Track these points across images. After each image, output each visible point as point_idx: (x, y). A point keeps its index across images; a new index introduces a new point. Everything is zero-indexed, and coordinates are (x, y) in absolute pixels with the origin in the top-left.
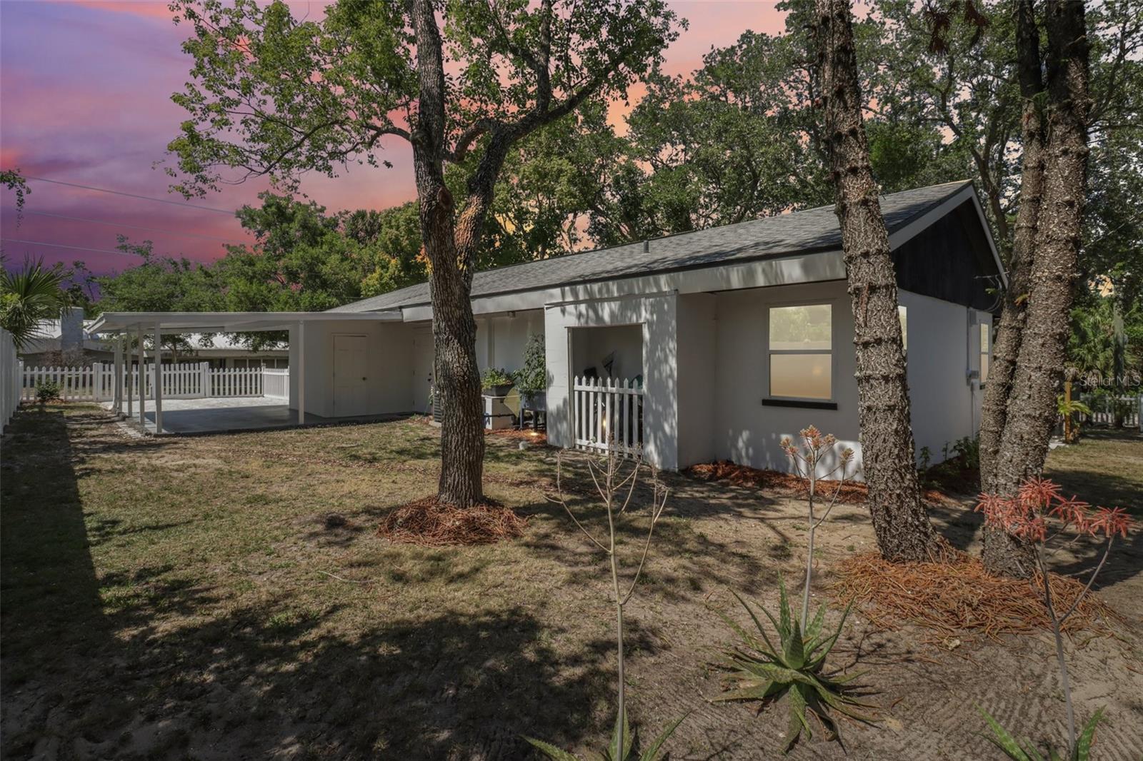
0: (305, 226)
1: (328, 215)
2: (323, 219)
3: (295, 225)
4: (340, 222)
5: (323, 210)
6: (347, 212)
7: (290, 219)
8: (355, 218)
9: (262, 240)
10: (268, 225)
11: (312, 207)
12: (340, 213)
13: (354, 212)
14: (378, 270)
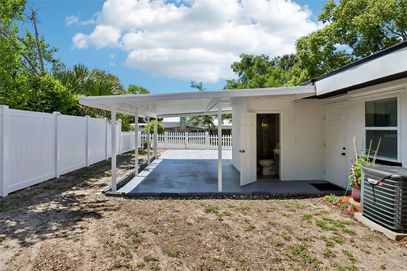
0: (259, 66)
1: (270, 60)
2: (267, 62)
3: (255, 67)
4: (275, 63)
5: (267, 58)
6: (279, 57)
7: (252, 65)
8: (282, 59)
9: (241, 76)
10: (243, 69)
11: (263, 58)
12: (275, 58)
13: (282, 56)
14: (294, 77)
